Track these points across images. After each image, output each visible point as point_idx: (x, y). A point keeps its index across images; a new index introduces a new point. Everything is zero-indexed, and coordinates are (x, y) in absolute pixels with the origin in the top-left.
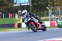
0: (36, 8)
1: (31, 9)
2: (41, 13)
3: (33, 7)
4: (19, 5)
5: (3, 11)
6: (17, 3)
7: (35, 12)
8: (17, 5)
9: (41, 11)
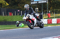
0: (53, 5)
1: (48, 6)
2: (57, 10)
3: (50, 4)
4: (36, 3)
5: (21, 9)
6: (34, 1)
7: (52, 9)
8: (34, 3)
9: (57, 8)
